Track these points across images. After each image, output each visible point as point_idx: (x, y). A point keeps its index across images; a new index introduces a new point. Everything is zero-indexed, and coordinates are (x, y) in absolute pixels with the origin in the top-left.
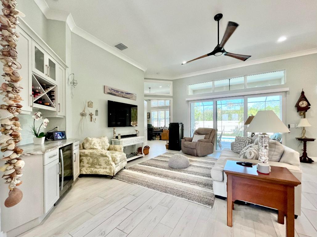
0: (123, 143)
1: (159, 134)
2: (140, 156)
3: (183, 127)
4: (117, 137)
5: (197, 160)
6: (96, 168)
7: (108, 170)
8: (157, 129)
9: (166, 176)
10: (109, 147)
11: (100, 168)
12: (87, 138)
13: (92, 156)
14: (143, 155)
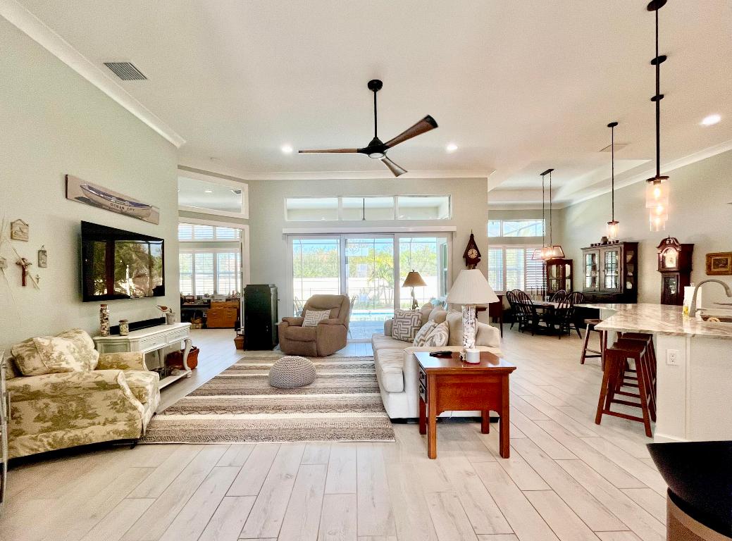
0: (141, 345)
1: (199, 314)
2: (182, 374)
3: (277, 293)
4: (115, 330)
5: (323, 364)
6: (74, 427)
7: (121, 426)
8: (193, 300)
9: (278, 409)
10: (99, 362)
11: (94, 424)
12: (31, 340)
13: (58, 392)
14: (188, 371)
